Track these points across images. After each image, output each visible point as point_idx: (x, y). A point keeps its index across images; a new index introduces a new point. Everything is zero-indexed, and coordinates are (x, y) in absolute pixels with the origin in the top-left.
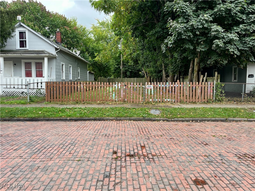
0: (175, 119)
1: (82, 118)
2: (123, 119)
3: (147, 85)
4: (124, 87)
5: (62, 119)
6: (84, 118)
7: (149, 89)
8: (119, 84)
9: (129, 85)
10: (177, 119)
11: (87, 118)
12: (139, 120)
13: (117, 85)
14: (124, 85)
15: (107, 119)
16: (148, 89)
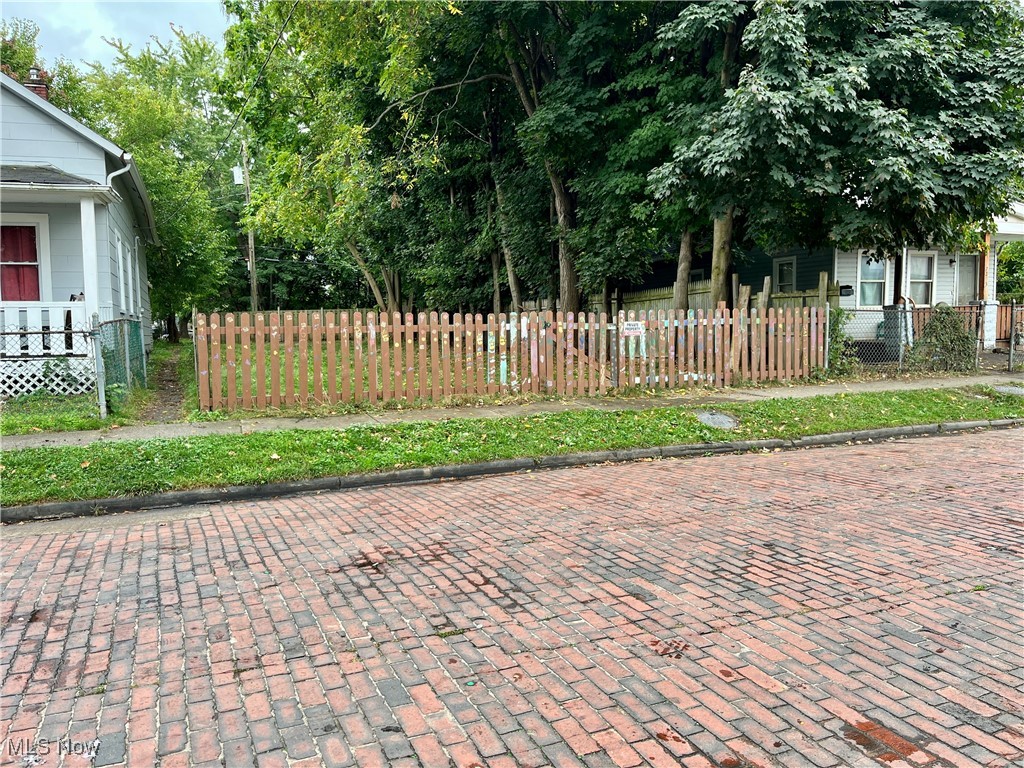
0: (805, 438)
1: (485, 465)
2: (639, 453)
3: (626, 323)
4: (543, 332)
5: (401, 475)
6: (493, 464)
7: (632, 339)
8: (524, 320)
9: (560, 323)
10: (808, 438)
11: (503, 463)
12: (692, 452)
13: (513, 322)
14: (542, 325)
15: (579, 458)
16: (627, 338)
